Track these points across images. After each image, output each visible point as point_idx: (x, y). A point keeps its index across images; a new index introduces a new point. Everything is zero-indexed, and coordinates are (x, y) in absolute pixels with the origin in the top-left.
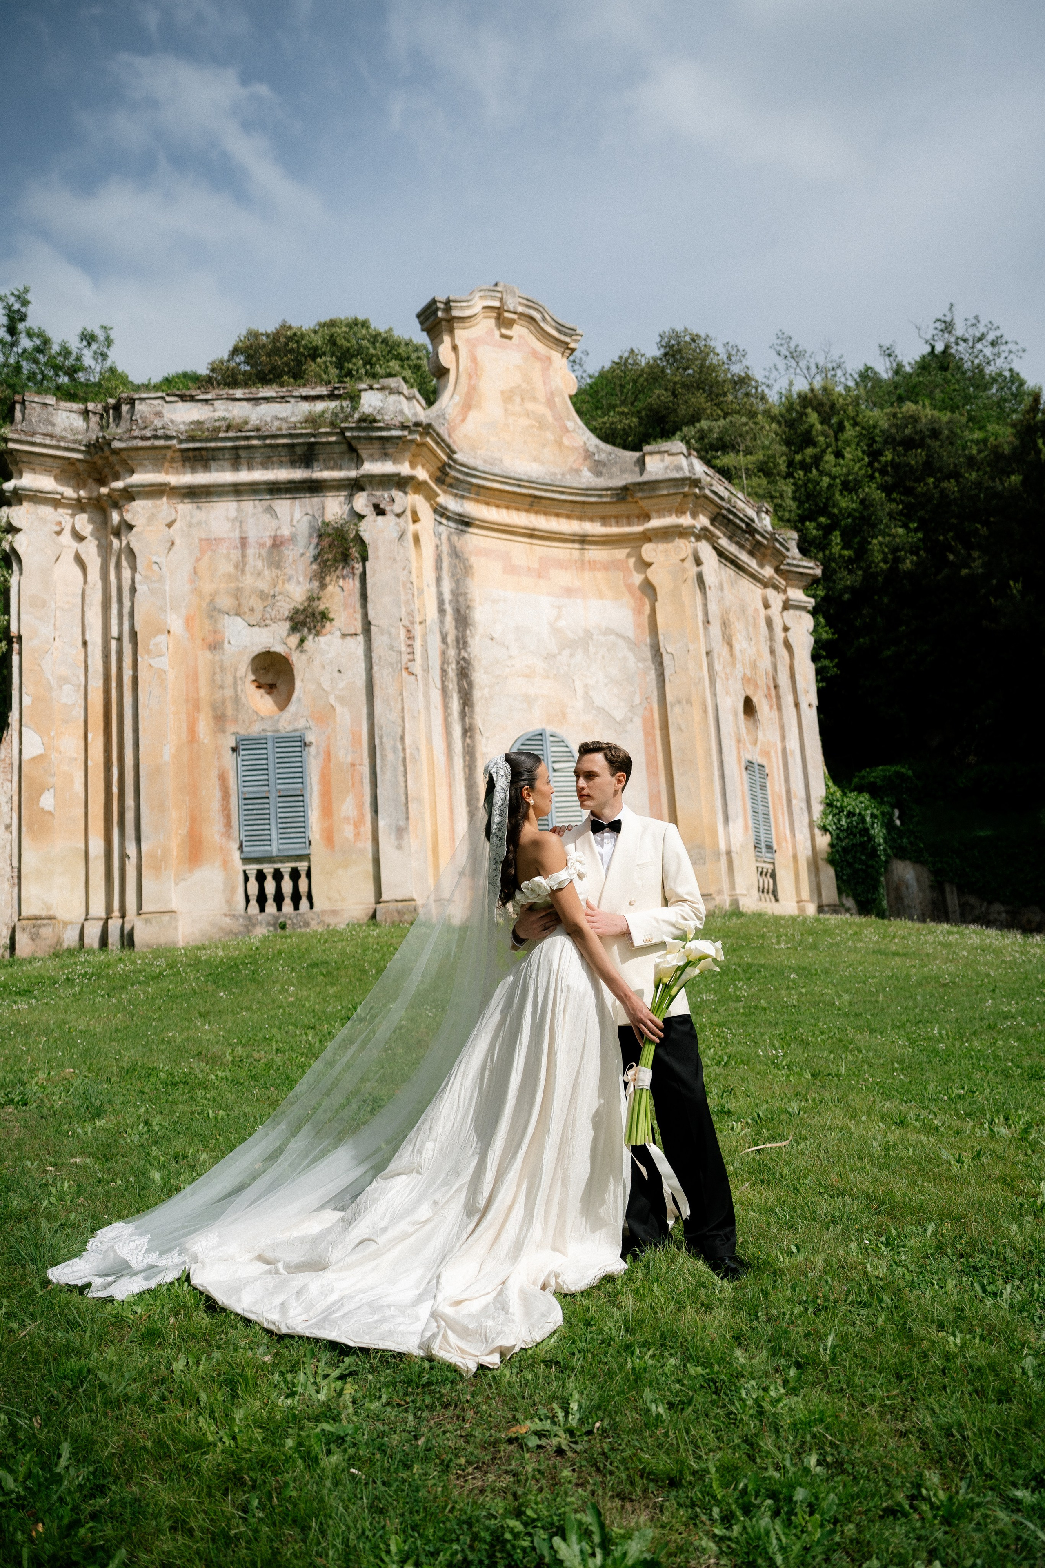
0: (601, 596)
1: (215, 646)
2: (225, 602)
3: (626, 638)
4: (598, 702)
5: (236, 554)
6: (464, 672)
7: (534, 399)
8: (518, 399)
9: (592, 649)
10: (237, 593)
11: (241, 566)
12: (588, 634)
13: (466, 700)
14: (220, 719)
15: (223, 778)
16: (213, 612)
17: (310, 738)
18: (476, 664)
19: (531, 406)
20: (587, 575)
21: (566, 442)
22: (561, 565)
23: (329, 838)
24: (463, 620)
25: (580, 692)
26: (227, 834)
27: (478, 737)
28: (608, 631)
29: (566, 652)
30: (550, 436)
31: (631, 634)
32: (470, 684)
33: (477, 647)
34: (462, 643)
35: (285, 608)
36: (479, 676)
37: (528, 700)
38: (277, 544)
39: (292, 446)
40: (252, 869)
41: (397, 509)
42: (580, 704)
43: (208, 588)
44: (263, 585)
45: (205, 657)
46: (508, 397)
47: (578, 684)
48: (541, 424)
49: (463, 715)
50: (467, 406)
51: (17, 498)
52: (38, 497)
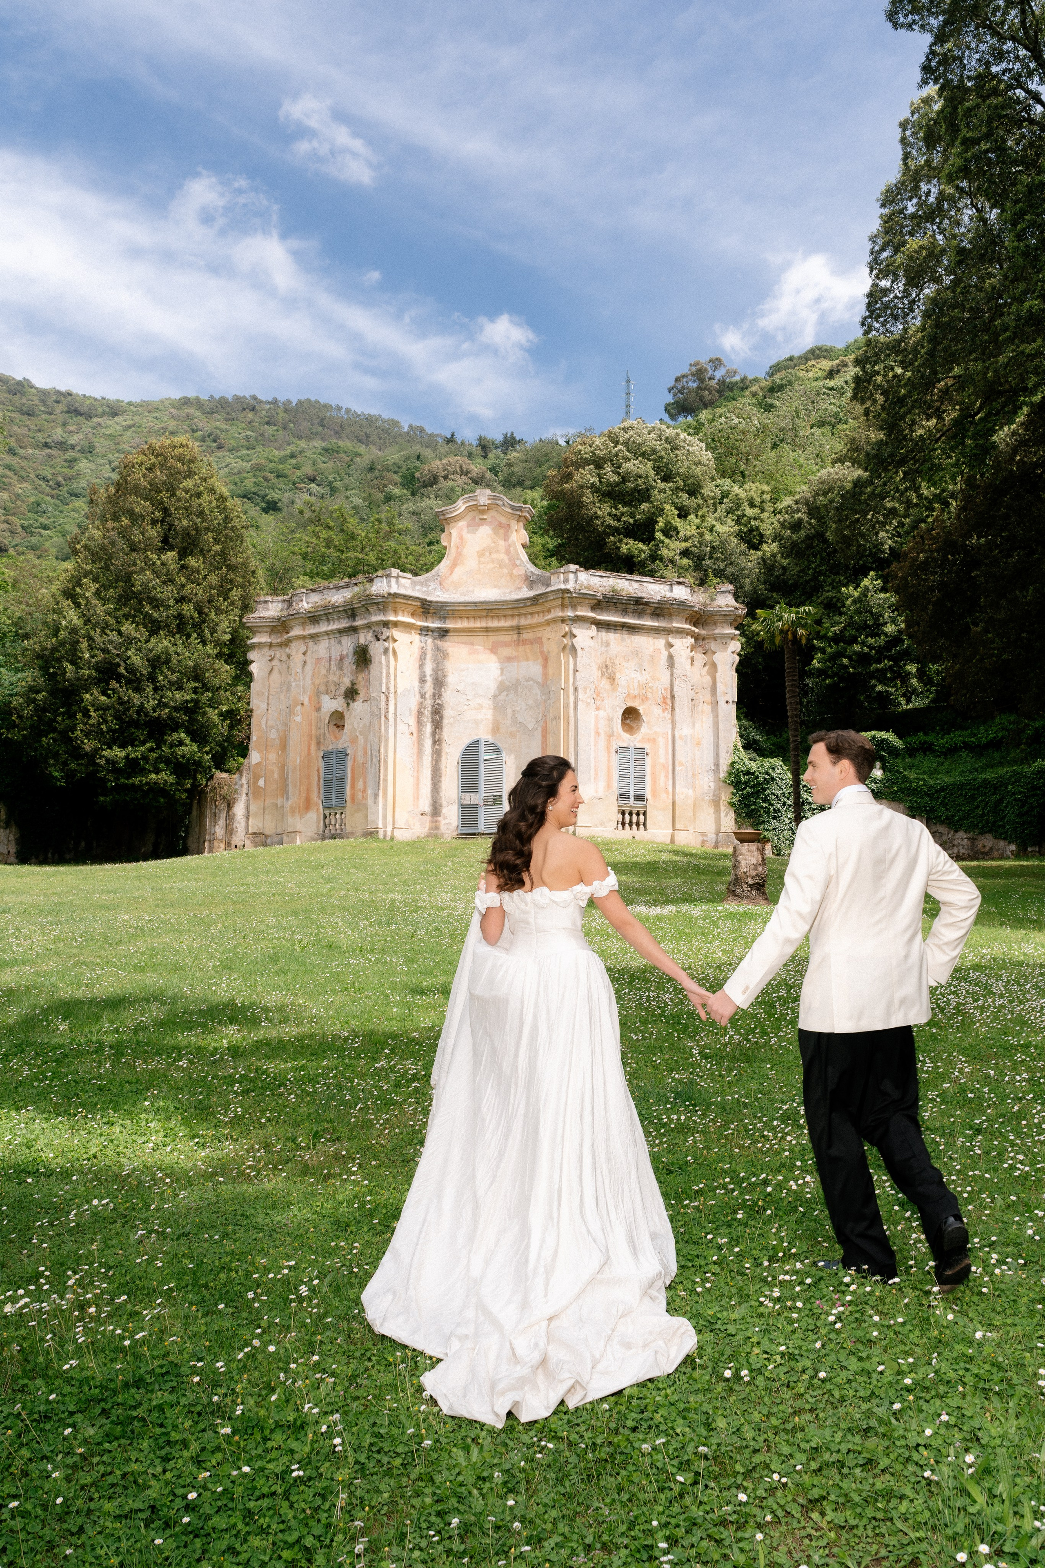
0: (527, 659)
1: (318, 709)
2: (323, 688)
3: (537, 683)
4: (520, 719)
5: (327, 665)
6: (437, 712)
7: (498, 551)
8: (487, 554)
9: (520, 690)
10: (327, 684)
11: (328, 671)
12: (518, 681)
13: (437, 725)
14: (318, 743)
15: (318, 771)
16: (318, 694)
17: (349, 752)
18: (446, 706)
19: (494, 556)
20: (521, 648)
21: (515, 573)
22: (506, 645)
23: (353, 799)
24: (439, 683)
25: (510, 715)
26: (319, 797)
27: (444, 744)
28: (529, 679)
29: (505, 693)
30: (505, 571)
31: (540, 680)
32: (441, 717)
33: (449, 697)
34: (437, 695)
35: (343, 689)
36: (448, 713)
37: (477, 723)
38: (342, 658)
39: (345, 611)
40: (327, 812)
41: (384, 637)
42: (509, 722)
43: (317, 682)
44: (336, 679)
45: (315, 714)
46: (481, 554)
47: (509, 711)
48: (501, 565)
49: (434, 733)
50: (454, 565)
51: (253, 647)
52: (259, 645)
